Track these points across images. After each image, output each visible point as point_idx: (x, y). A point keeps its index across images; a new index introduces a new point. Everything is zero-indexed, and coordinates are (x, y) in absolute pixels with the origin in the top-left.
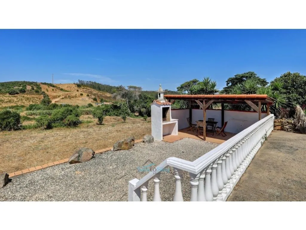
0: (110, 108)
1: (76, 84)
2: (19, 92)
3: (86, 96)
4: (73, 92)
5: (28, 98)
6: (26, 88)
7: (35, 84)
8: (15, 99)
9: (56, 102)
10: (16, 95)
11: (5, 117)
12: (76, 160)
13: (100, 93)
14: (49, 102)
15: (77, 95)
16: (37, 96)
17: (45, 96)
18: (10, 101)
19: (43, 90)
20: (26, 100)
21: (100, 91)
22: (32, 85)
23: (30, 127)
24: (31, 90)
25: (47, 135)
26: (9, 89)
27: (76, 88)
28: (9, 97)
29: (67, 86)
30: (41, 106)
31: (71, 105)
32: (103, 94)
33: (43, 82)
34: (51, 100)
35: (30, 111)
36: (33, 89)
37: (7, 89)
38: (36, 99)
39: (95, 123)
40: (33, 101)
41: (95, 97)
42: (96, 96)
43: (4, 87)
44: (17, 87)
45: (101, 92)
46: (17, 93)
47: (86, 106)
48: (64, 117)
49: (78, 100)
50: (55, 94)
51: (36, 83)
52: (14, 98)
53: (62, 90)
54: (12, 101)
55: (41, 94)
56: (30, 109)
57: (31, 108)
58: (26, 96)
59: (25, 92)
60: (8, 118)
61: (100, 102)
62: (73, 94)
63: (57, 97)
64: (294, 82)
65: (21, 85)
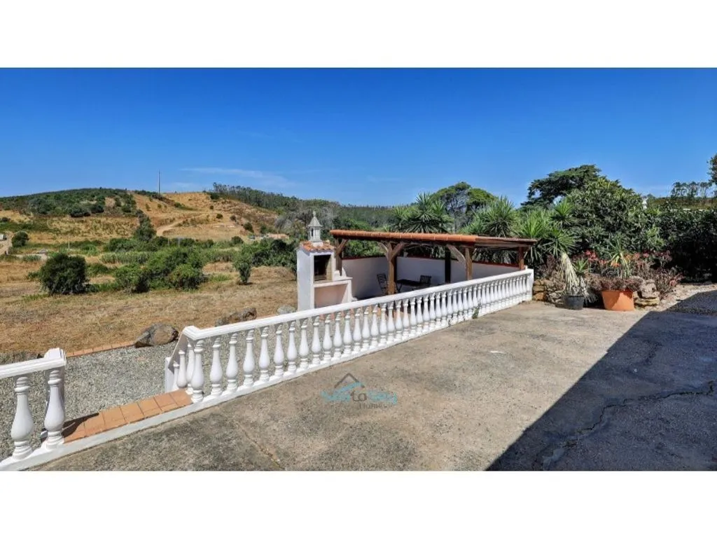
0: (271, 249)
1: (208, 193)
2: (90, 212)
3: (229, 218)
4: (200, 210)
5: (108, 225)
6: (104, 203)
7: (123, 194)
8: (83, 227)
9: (165, 232)
10: (84, 219)
11: (57, 267)
12: (145, 342)
13: (260, 213)
14: (151, 233)
15: (210, 218)
16: (127, 220)
17: (144, 220)
18: (72, 232)
19: (138, 207)
20: (104, 229)
21: (260, 208)
22: (117, 196)
23: (105, 288)
24: (114, 208)
25: (129, 303)
26: (70, 206)
27: (209, 202)
28: (70, 222)
29: (189, 198)
30: (135, 242)
31: (197, 241)
32: (266, 216)
33: (140, 189)
34: (154, 228)
35: (111, 254)
36: (118, 205)
37: (68, 204)
38: (125, 227)
39: (234, 281)
40: (119, 230)
41: (248, 221)
42: (252, 219)
43: (60, 202)
44: (85, 202)
45: (263, 209)
46: (87, 215)
47: (228, 242)
48: (170, 268)
49: (212, 228)
50: (163, 216)
51: (125, 191)
52: (81, 224)
53: (177, 206)
54: (77, 231)
55: (134, 216)
56: (112, 250)
57: (114, 246)
58: (103, 220)
59: (103, 211)
60: (63, 269)
61: (261, 234)
62: (201, 214)
63: (169, 221)
64: (598, 201)
65: (94, 196)
